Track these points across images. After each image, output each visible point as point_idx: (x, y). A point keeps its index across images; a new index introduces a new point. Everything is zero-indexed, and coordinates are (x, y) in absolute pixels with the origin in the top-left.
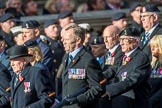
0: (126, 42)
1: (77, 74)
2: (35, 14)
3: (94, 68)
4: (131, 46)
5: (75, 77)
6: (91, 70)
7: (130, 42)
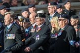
0: (38, 20)
2: (17, 6)
3: (19, 33)
4: (41, 22)
5: (10, 38)
6: (17, 34)
7: (40, 20)
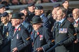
1: (63, 31)
